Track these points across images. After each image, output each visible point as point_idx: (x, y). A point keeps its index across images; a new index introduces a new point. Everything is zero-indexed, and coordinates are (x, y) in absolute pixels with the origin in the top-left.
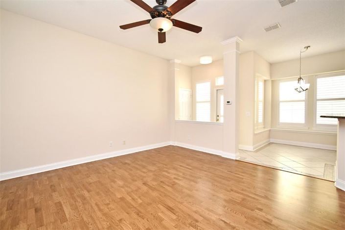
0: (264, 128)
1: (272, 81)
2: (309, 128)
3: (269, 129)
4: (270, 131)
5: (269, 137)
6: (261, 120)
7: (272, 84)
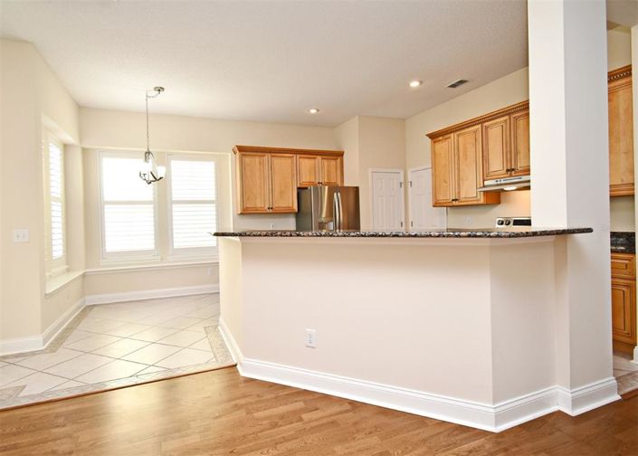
0: (68, 270)
1: (84, 150)
2: (162, 259)
3: (81, 273)
4: (84, 276)
5: (83, 294)
6: (58, 250)
7: (83, 158)
